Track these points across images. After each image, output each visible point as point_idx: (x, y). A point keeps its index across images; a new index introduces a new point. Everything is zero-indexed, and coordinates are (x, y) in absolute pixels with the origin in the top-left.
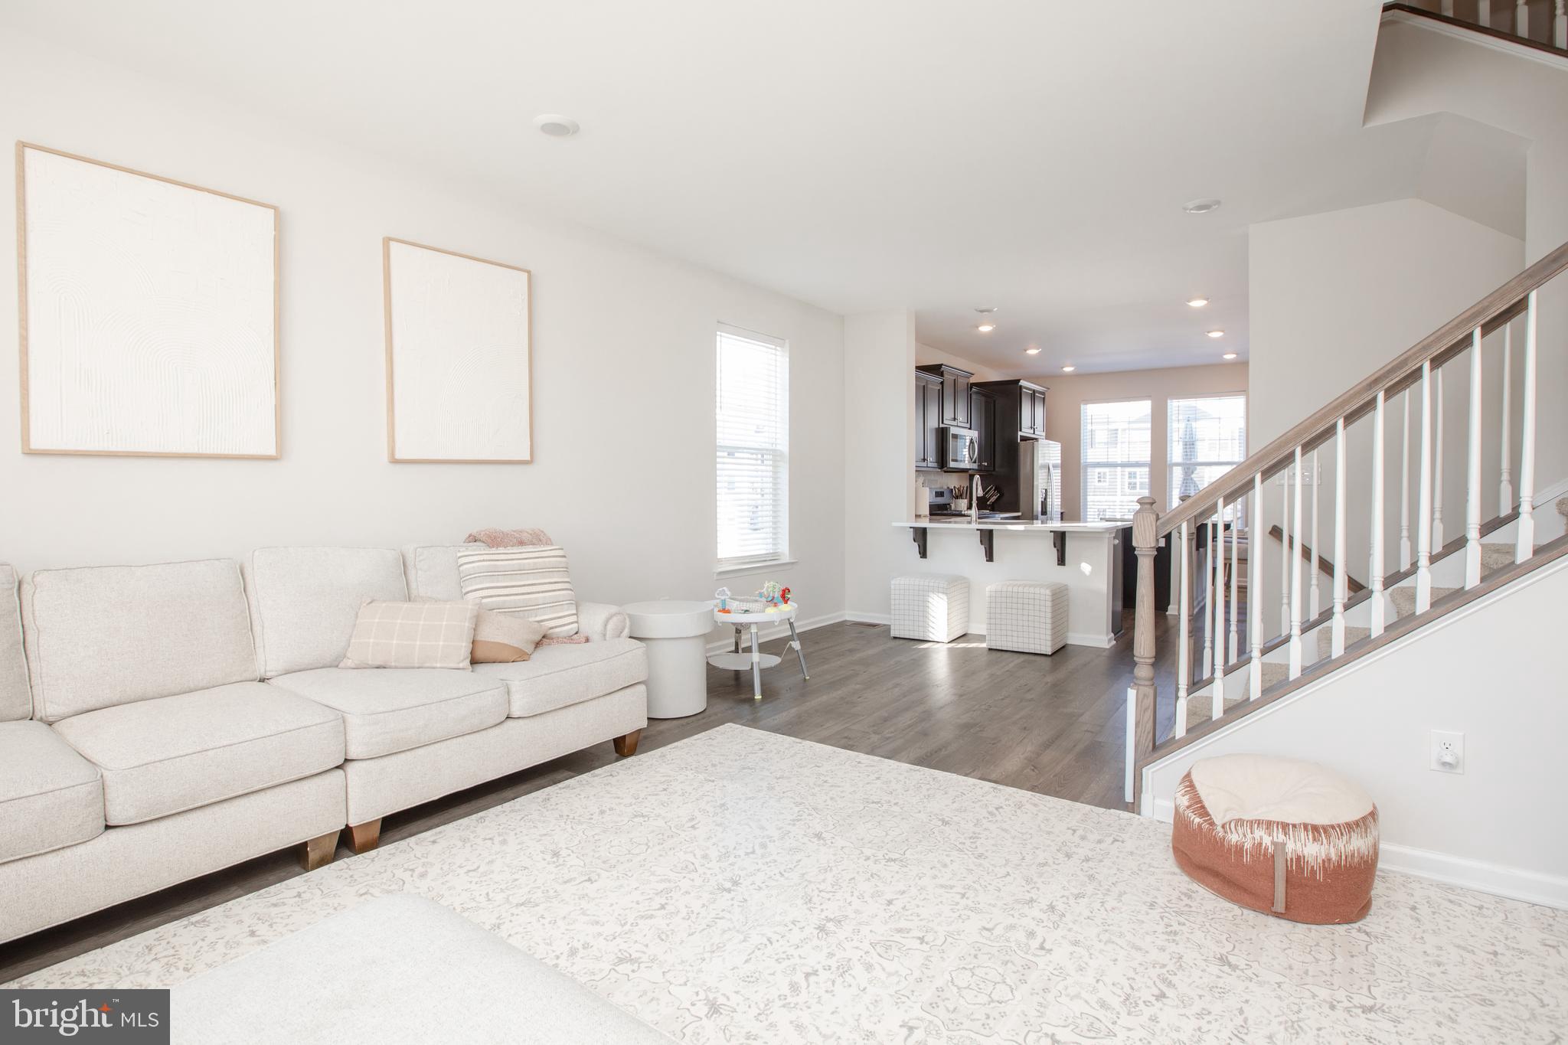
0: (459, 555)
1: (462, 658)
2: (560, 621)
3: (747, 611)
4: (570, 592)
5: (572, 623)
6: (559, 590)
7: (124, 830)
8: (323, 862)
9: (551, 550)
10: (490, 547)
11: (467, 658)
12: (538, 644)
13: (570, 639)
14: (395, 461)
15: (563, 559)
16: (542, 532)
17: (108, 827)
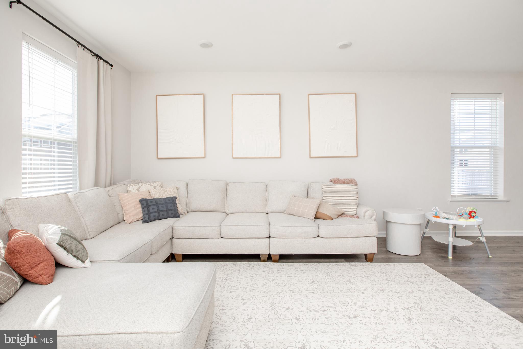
0: (323, 185)
1: (312, 216)
2: (351, 209)
3: (448, 218)
4: (356, 200)
5: (354, 211)
6: (352, 199)
7: (223, 239)
8: (264, 261)
9: (352, 186)
10: (334, 184)
11: (314, 216)
12: (339, 216)
13: (352, 216)
14: (311, 158)
15: (357, 189)
16: (354, 180)
17: (221, 237)
